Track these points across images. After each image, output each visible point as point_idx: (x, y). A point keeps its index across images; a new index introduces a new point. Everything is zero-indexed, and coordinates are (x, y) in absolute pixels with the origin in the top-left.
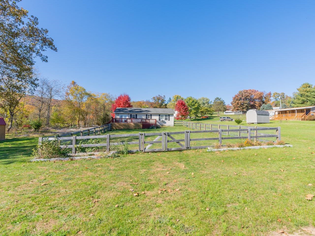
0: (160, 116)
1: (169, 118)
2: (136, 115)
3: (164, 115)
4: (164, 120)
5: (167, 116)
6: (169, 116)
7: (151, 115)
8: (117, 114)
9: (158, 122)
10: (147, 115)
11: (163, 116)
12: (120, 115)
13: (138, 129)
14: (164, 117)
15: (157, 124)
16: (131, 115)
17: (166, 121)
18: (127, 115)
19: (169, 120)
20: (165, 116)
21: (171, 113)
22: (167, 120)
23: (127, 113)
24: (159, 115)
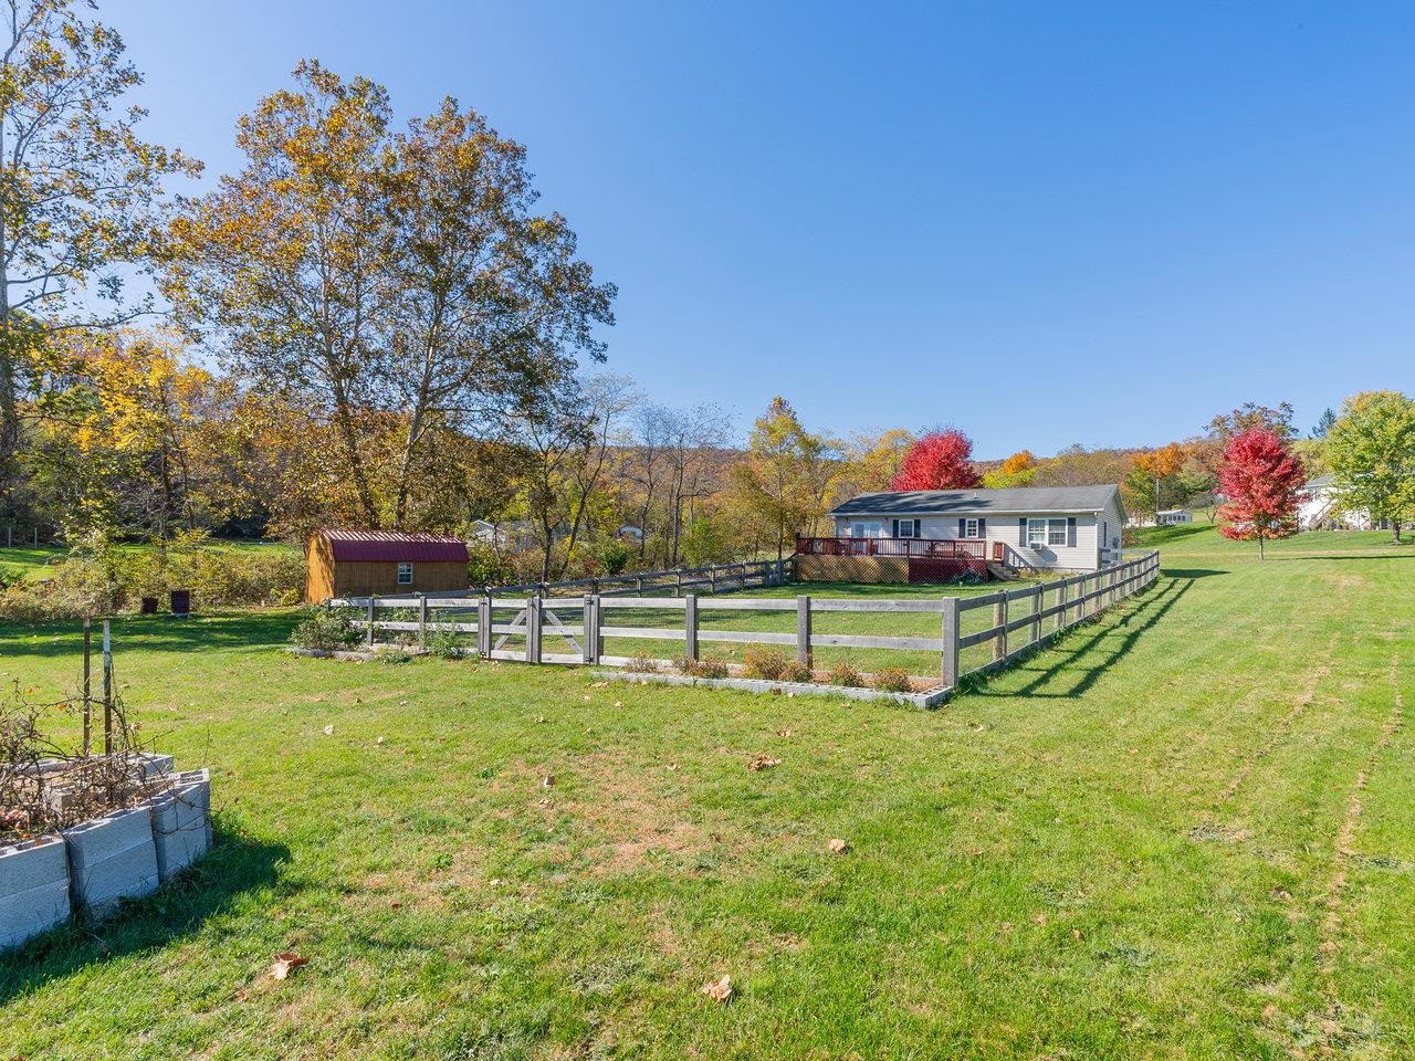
0: (1025, 524)
1: (1073, 534)
2: (917, 523)
3: (1047, 522)
4: (1046, 543)
5: (1061, 523)
6: (1072, 522)
7: (982, 523)
8: (843, 522)
9: (1015, 554)
10: (962, 523)
11: (1043, 523)
12: (853, 523)
13: (893, 584)
14: (1047, 527)
15: (1011, 562)
16: (896, 523)
17: (1054, 548)
18: (880, 524)
19: (1073, 544)
20: (1052, 523)
21: (1079, 511)
22: (1063, 542)
23: (878, 517)
24: (1023, 522)
